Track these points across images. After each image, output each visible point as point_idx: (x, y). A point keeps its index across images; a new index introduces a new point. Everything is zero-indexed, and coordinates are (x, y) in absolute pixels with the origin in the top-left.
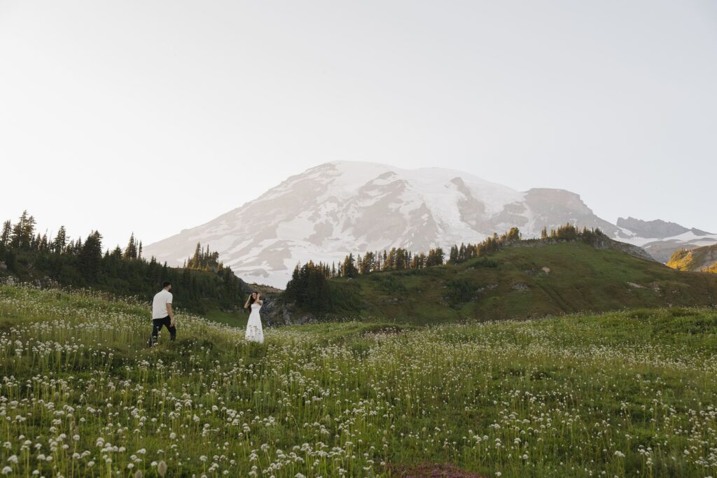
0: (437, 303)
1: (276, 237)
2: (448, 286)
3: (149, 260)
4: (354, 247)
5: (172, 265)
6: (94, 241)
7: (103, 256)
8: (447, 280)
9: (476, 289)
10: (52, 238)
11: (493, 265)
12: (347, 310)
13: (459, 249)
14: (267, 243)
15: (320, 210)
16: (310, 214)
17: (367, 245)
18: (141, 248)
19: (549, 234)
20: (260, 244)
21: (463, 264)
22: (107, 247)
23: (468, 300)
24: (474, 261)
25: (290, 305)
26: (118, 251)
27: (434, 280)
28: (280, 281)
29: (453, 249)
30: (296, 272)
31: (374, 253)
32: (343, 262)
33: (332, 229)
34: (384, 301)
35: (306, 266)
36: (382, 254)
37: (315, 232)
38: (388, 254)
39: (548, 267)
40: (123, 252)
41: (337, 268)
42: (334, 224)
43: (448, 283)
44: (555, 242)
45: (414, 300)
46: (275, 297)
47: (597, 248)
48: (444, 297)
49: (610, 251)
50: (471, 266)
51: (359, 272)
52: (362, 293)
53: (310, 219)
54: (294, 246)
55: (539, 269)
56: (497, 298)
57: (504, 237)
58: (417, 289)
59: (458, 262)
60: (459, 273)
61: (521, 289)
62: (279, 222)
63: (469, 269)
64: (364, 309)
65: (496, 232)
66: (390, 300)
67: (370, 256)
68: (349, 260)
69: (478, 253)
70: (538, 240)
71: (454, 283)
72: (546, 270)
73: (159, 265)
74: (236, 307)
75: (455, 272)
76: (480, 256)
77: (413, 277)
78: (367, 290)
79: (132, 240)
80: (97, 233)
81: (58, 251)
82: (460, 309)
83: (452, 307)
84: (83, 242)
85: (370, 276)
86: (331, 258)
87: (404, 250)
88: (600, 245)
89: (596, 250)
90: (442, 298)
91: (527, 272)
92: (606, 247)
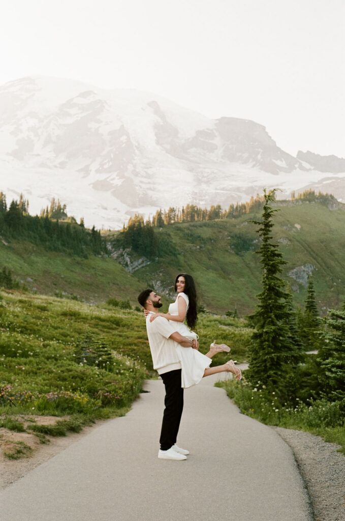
0: (227, 251)
2: (231, 237)
8: (230, 232)
9: (252, 240)
12: (168, 254)
13: (235, 207)
15: (21, 125)
16: (12, 128)
19: (297, 196)
21: (239, 219)
23: (248, 249)
24: (247, 217)
25: (128, 250)
27: (220, 232)
29: (230, 206)
31: (175, 208)
32: (155, 215)
33: (34, 145)
34: (190, 248)
36: (181, 209)
37: (17, 147)
38: (185, 208)
39: (299, 224)
41: (151, 220)
42: (35, 139)
43: (232, 234)
44: (301, 203)
45: (210, 248)
47: (331, 209)
48: (231, 246)
49: (339, 212)
50: (245, 221)
51: (166, 223)
52: (174, 241)
53: (12, 133)
55: (293, 226)
58: (211, 239)
59: (235, 217)
60: (238, 227)
61: (284, 242)
63: (244, 223)
64: (179, 254)
65: (258, 193)
66: (194, 248)
67: (172, 210)
68: (159, 214)
69: (248, 210)
70: (289, 201)
71: (235, 235)
72: (298, 226)
75: (235, 226)
76: (250, 212)
77: (205, 228)
78: (176, 239)
83: (237, 254)
85: (174, 226)
87: (195, 206)
88: (332, 207)
89: (330, 211)
90: (229, 247)
91: (285, 227)
92: (337, 209)
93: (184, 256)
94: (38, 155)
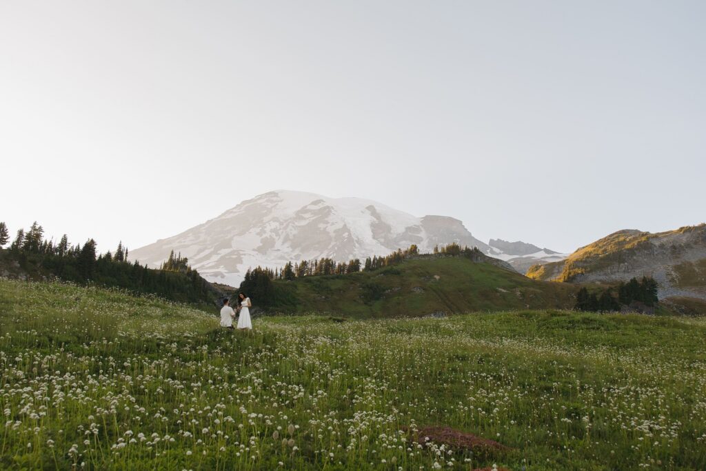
0: (355, 301)
1: (231, 247)
2: (363, 288)
3: (133, 263)
4: (291, 256)
5: (152, 267)
6: (90, 247)
7: (97, 258)
8: (363, 283)
9: (384, 290)
10: (56, 243)
11: (398, 273)
13: (372, 260)
14: (224, 252)
15: (265, 227)
16: (258, 230)
17: (300, 255)
18: (127, 253)
19: (440, 251)
20: (218, 252)
21: (375, 272)
22: (100, 251)
23: (378, 299)
24: (383, 269)
26: (109, 255)
27: (352, 283)
28: (235, 281)
29: (367, 260)
30: (248, 274)
31: (307, 261)
32: (284, 268)
33: (275, 243)
34: (314, 298)
35: (256, 270)
36: (314, 263)
37: (261, 244)
38: (318, 262)
39: (438, 275)
40: (113, 256)
41: (279, 272)
42: (276, 238)
43: (363, 285)
44: (444, 256)
45: (337, 298)
46: (231, 293)
47: (475, 262)
48: (360, 296)
49: (484, 264)
50: (381, 273)
51: (296, 275)
52: (298, 292)
53: (258, 234)
54: (245, 255)
55: (431, 276)
56: (400, 297)
57: (406, 252)
58: (340, 290)
59: (371, 270)
60: (372, 278)
61: (418, 291)
62: (234, 236)
63: (379, 275)
64: (299, 304)
65: (400, 248)
66: (319, 298)
67: (304, 264)
68: (289, 267)
69: (386, 264)
70: (432, 255)
71: (367, 286)
72: (437, 277)
73: (142, 267)
74: (200, 301)
75: (369, 277)
76: (388, 265)
77: (337, 280)
78: (301, 289)
79: (120, 246)
80: (92, 241)
81: (61, 254)
82: (371, 305)
83: (365, 304)
84: (81, 248)
85: (304, 279)
86: (275, 265)
87: (330, 260)
88: (477, 259)
89: (474, 263)
90: (358, 297)
91: (423, 278)
92: (482, 261)
93: (305, 306)
94: (279, 250)
